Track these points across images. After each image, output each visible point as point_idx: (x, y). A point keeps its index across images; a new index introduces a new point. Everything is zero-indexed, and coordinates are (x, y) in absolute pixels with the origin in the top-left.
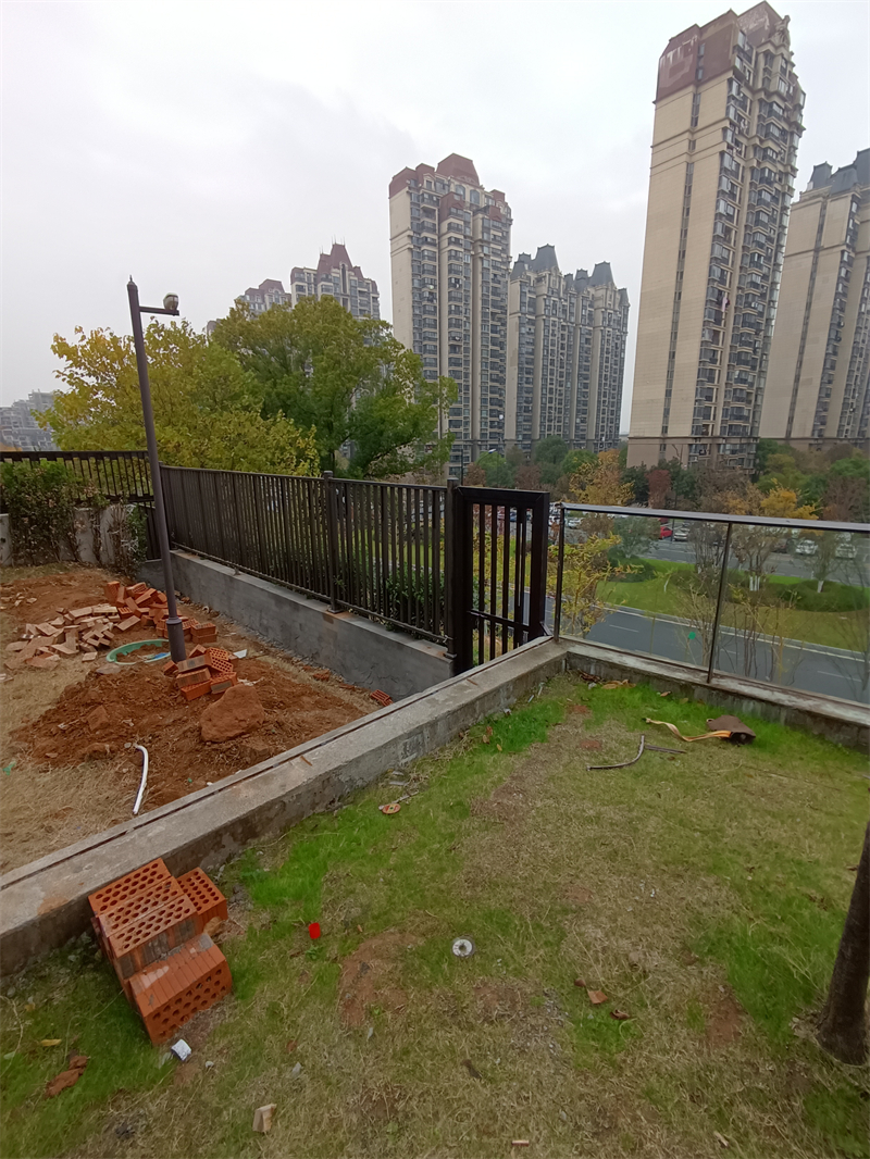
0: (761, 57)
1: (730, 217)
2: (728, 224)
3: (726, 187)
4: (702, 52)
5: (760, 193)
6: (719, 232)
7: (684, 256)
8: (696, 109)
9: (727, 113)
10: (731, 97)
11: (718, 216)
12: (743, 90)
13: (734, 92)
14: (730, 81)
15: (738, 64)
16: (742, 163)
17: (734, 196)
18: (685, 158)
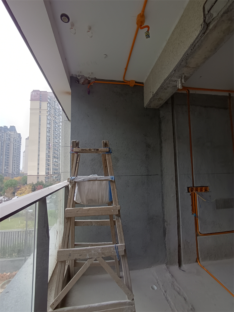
0: (53, 101)
1: (50, 128)
2: (49, 129)
3: (48, 122)
4: (41, 96)
5: (55, 125)
6: (48, 131)
7: (40, 134)
8: (40, 105)
9: (48, 109)
10: (48, 106)
11: (47, 127)
12: (50, 106)
13: (48, 105)
14: (48, 103)
15: (49, 101)
16: (51, 119)
17: (50, 124)
18: (39, 114)
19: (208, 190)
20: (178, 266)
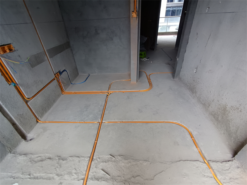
19: (13, 49)
20: (24, 141)
